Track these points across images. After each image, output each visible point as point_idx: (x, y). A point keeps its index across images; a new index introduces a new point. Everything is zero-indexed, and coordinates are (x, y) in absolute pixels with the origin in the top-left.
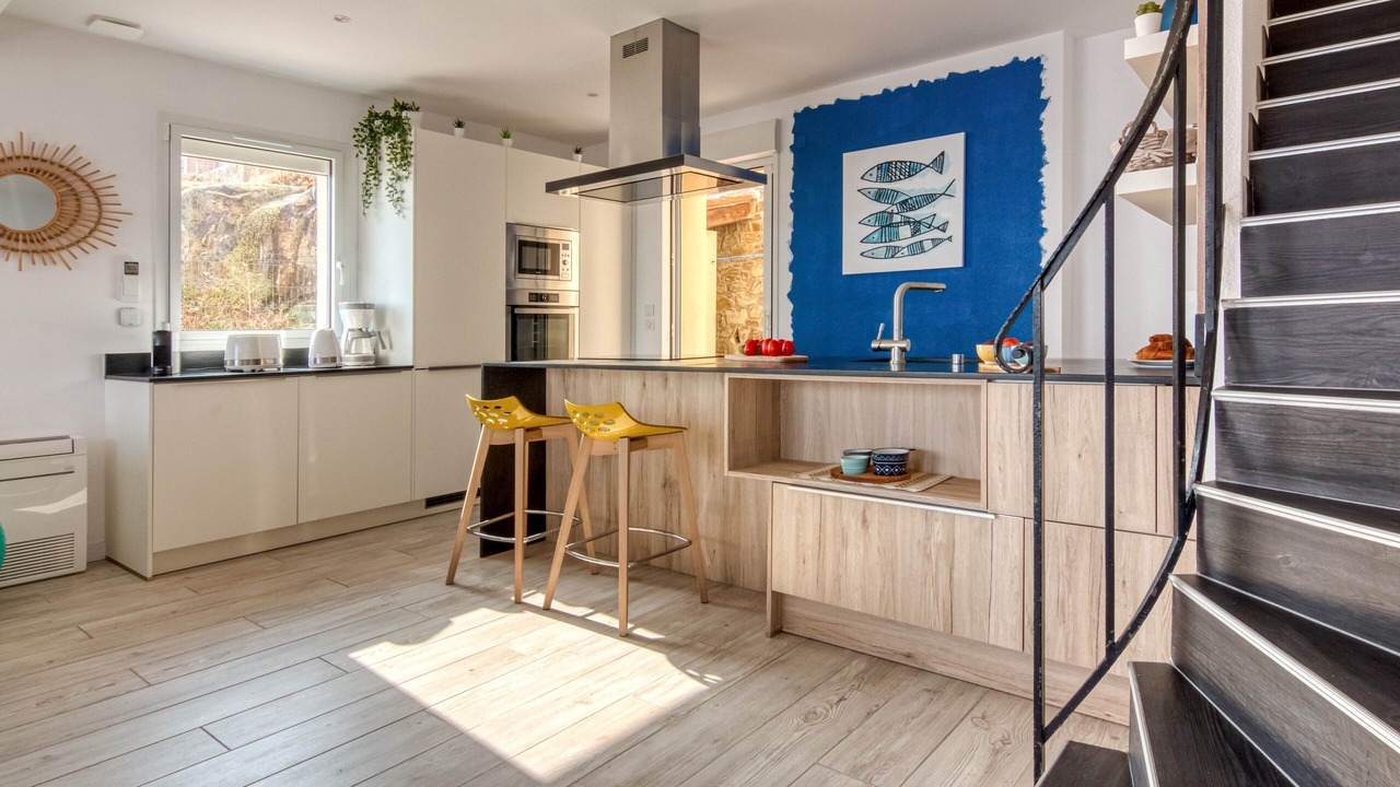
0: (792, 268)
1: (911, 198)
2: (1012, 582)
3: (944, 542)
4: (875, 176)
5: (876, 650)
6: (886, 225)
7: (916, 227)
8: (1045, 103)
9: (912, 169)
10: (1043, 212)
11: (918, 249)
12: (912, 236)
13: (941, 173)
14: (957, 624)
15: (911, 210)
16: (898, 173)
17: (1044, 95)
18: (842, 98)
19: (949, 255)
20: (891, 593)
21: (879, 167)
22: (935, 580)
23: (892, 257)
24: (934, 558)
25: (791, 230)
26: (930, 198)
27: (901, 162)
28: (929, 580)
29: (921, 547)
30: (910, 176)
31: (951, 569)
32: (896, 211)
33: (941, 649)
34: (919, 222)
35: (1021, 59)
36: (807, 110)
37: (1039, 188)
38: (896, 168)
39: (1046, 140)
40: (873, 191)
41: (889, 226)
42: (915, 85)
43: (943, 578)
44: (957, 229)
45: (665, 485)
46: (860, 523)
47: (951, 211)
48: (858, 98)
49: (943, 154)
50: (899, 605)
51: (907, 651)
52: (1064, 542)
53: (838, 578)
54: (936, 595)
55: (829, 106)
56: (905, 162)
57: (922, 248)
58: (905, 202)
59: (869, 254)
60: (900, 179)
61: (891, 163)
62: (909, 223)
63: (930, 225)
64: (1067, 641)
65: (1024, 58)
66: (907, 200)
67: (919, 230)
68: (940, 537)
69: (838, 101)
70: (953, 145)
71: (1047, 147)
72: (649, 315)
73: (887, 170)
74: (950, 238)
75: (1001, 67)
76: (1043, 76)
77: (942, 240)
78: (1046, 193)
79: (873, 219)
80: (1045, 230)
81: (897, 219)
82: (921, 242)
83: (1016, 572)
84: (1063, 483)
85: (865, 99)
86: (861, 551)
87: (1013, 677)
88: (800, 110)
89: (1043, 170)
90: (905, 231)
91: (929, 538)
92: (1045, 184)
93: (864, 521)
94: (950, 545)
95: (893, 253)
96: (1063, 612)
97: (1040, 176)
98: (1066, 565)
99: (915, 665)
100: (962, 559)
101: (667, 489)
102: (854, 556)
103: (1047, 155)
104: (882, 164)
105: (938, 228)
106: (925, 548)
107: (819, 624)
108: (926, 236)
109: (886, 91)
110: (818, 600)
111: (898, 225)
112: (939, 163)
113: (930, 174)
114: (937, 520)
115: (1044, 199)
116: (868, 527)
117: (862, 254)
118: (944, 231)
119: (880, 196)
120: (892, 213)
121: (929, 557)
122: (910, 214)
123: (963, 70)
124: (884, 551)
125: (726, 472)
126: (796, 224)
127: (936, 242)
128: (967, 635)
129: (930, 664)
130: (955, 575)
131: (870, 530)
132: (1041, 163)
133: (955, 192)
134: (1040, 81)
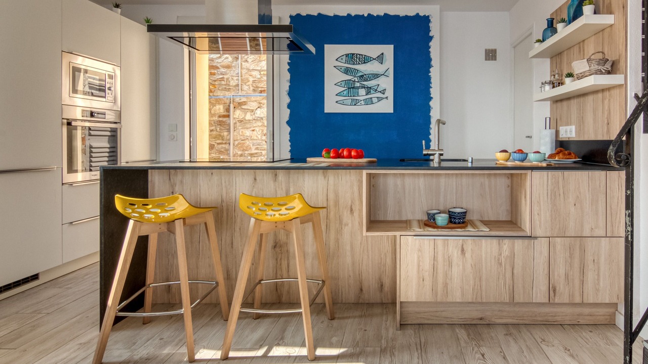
0: (289, 106)
1: (365, 75)
2: (544, 269)
3: (509, 255)
4: (344, 60)
5: (462, 320)
6: (351, 88)
7: (369, 90)
8: (431, 38)
9: (366, 60)
10: (431, 89)
11: (369, 102)
12: (366, 95)
13: (382, 63)
14: (516, 296)
15: (365, 81)
16: (358, 60)
17: (431, 34)
18: (321, 13)
19: (386, 106)
20: (479, 287)
21: (347, 55)
22: (504, 275)
23: (355, 105)
24: (503, 265)
25: (289, 84)
26: (376, 76)
27: (360, 55)
28: (501, 277)
29: (497, 260)
30: (364, 63)
31: (513, 269)
32: (357, 80)
33: (499, 311)
34: (370, 88)
35: (420, 14)
36: (298, 15)
37: (429, 78)
38: (357, 57)
39: (432, 55)
40: (343, 68)
41: (353, 88)
42: (366, 15)
43: (509, 275)
44: (390, 93)
45: (275, 247)
46: (460, 252)
47: (387, 84)
48: (332, 15)
49: (382, 54)
50: (484, 293)
51: (480, 316)
52: (568, 245)
53: (446, 285)
54: (505, 284)
55: (314, 16)
56: (362, 55)
57: (372, 101)
58: (362, 76)
59: (341, 102)
60: (359, 64)
61: (354, 54)
62: (365, 88)
63: (376, 90)
64: (570, 292)
65: (421, 14)
66: (363, 75)
67: (370, 92)
68: (507, 253)
69: (319, 14)
70: (388, 50)
71: (433, 59)
72: (172, 131)
73: (351, 57)
74: (387, 98)
75: (410, 16)
76: (431, 25)
77: (383, 98)
78: (432, 80)
79: (343, 83)
80: (432, 98)
81: (357, 85)
82: (371, 98)
83: (546, 264)
84: (567, 218)
85: (336, 16)
86: (461, 267)
87: (536, 316)
88: (294, 14)
89: (431, 70)
90: (362, 92)
91: (501, 254)
92: (432, 76)
93: (463, 250)
94: (513, 255)
95: (355, 103)
96: (568, 279)
97: (430, 72)
98: (569, 257)
99: (485, 323)
100: (518, 262)
101: (278, 249)
102: (456, 271)
103: (433, 63)
104: (348, 54)
105: (380, 92)
106: (498, 260)
107: (426, 314)
108: (374, 95)
109: (349, 15)
110: (433, 300)
111: (358, 88)
112: (381, 58)
113: (376, 63)
114: (505, 244)
115: (431, 83)
116: (465, 254)
117: (336, 102)
118: (384, 94)
119: (347, 71)
120: (354, 81)
121: (501, 264)
122: (365, 83)
123: (392, 13)
124: (475, 265)
125: (365, 233)
126: (291, 81)
127: (380, 99)
128: (521, 300)
129: (493, 320)
130: (515, 272)
131: (466, 255)
132: (430, 66)
133: (389, 74)
134: (429, 27)
